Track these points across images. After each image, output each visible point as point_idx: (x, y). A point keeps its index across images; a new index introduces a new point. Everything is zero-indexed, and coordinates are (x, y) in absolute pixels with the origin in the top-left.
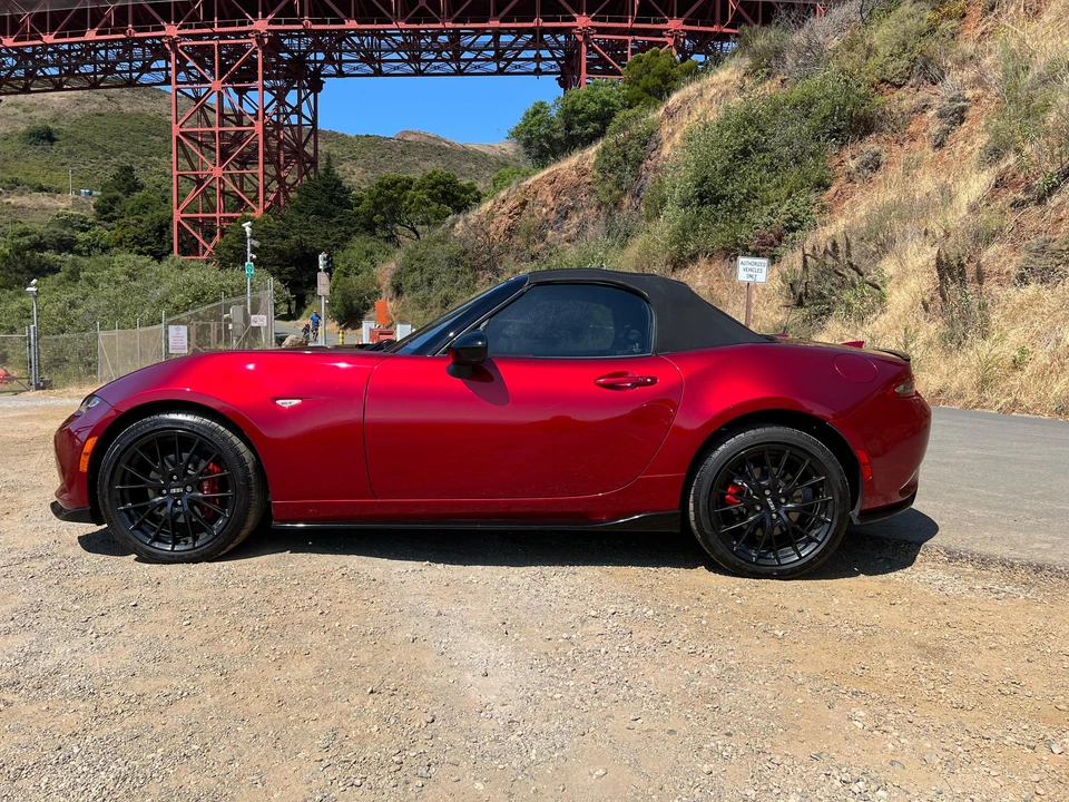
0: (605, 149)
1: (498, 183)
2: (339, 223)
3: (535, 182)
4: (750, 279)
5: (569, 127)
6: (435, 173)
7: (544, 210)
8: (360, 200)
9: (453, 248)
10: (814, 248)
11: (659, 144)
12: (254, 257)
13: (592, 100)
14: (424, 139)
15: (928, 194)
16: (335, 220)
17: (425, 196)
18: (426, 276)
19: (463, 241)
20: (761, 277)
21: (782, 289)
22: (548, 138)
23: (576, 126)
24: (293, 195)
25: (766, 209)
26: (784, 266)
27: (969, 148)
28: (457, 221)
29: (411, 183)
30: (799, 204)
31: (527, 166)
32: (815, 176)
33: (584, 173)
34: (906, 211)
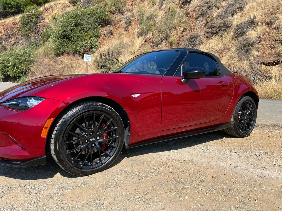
0: (23, 18)
4: (87, 61)
5: (5, 8)
10: (103, 54)
11: (43, 19)
15: (127, 42)
20: (90, 60)
23: (8, 9)
25: (84, 42)
30: (93, 41)
32: (96, 35)
33: (15, 24)
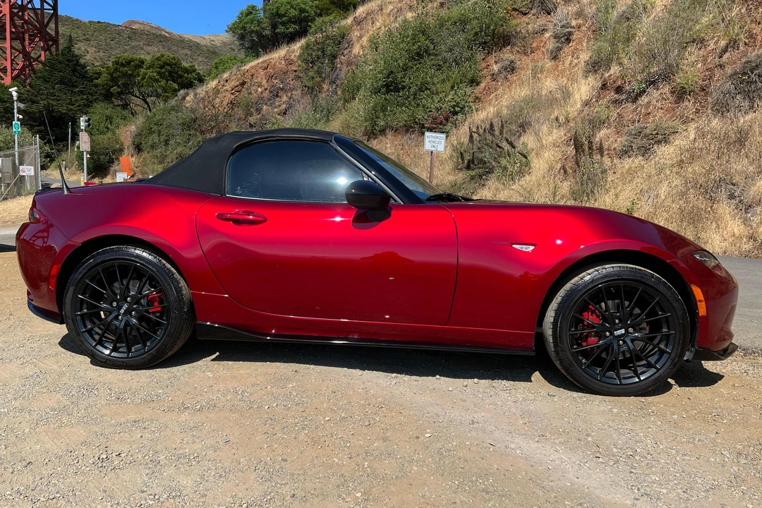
0: (308, 46)
1: (218, 68)
2: (81, 92)
3: (252, 67)
4: (433, 149)
5: (274, 27)
6: (163, 56)
7: (260, 90)
8: (99, 74)
9: (185, 115)
10: (478, 128)
11: (350, 45)
12: (21, 117)
13: (292, 7)
14: (147, 28)
15: (551, 92)
16: (77, 90)
17: (155, 74)
18: (163, 138)
19: (193, 111)
20: (441, 148)
21: (451, 156)
22: (259, 34)
23: (281, 27)
24: (38, 67)
25: (436, 99)
26: (453, 139)
27: (576, 61)
28: (187, 94)
29: (143, 63)
30: (460, 95)
31: (242, 55)
32: (470, 76)
33: (290, 63)
34: (534, 103)
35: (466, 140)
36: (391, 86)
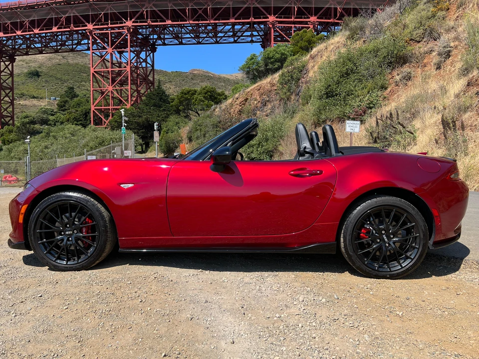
0: (283, 74)
1: (235, 90)
2: (164, 110)
3: (251, 90)
4: (352, 131)
5: (266, 65)
6: (206, 87)
7: (255, 102)
8: (173, 99)
9: (215, 120)
10: (381, 116)
11: (307, 71)
12: (126, 125)
13: (277, 53)
14: (202, 72)
15: (434, 90)
16: (162, 109)
17: (202, 98)
18: (203, 133)
19: (219, 117)
20: (357, 130)
21: (366, 135)
22: (257, 70)
23: (270, 65)
24: (144, 98)
25: (358, 100)
26: (367, 125)
27: (453, 69)
28: (216, 108)
29: (196, 92)
30: (373, 97)
31: (248, 83)
32: (380, 84)
33: (273, 85)
34: (424, 98)
35: (374, 124)
36: (329, 94)
